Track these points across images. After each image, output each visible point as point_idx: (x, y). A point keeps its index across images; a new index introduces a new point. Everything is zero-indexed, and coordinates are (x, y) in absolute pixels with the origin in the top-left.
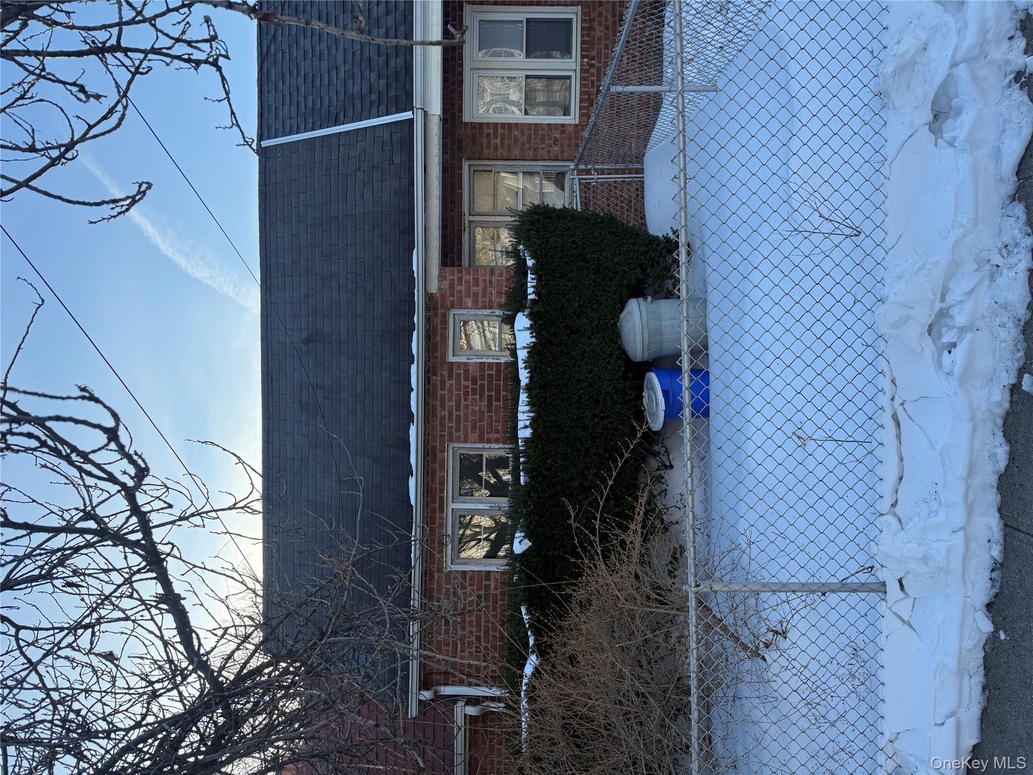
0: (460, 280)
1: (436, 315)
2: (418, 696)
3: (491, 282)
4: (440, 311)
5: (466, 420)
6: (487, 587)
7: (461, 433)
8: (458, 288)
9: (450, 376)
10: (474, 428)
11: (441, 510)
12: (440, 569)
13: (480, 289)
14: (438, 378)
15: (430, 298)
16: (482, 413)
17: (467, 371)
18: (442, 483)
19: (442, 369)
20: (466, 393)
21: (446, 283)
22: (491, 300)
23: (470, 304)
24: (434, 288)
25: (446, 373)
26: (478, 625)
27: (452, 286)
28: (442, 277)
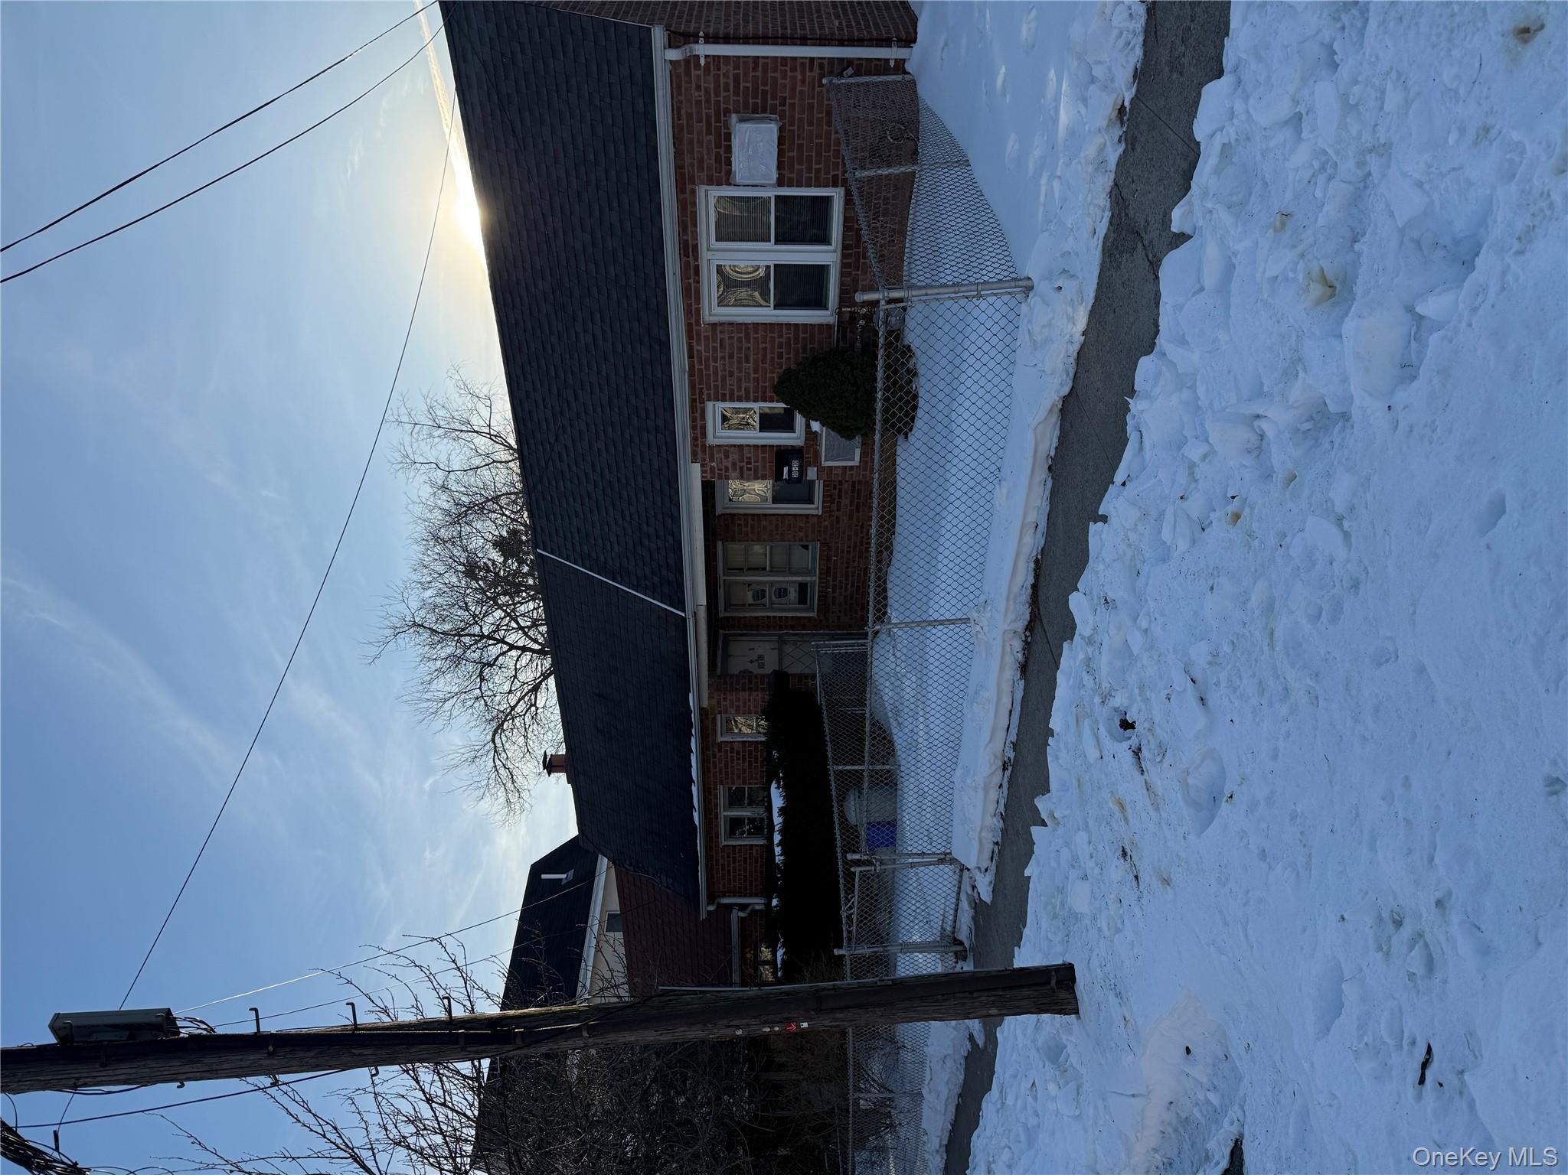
0: (725, 699)
1: (707, 718)
2: (706, 908)
3: (749, 700)
4: (710, 716)
5: (733, 773)
6: (751, 854)
7: (729, 781)
8: (723, 703)
9: (720, 751)
10: (739, 778)
11: (716, 817)
12: (717, 846)
13: (741, 704)
14: (711, 752)
15: (702, 710)
16: (744, 771)
17: (732, 749)
18: (716, 805)
19: (713, 747)
20: (732, 761)
21: (714, 702)
22: (749, 709)
23: (733, 712)
24: (705, 704)
25: (716, 750)
26: (745, 870)
27: (719, 703)
28: (710, 697)
